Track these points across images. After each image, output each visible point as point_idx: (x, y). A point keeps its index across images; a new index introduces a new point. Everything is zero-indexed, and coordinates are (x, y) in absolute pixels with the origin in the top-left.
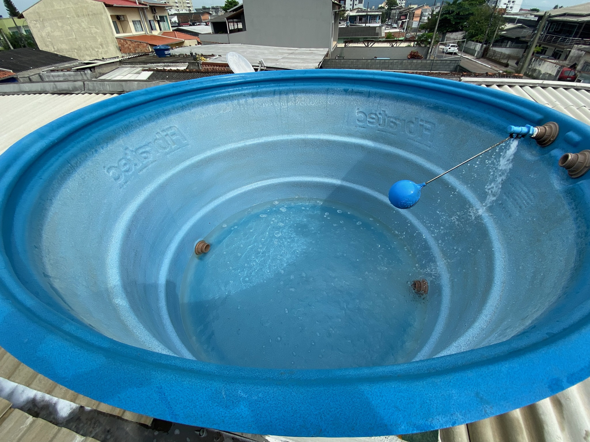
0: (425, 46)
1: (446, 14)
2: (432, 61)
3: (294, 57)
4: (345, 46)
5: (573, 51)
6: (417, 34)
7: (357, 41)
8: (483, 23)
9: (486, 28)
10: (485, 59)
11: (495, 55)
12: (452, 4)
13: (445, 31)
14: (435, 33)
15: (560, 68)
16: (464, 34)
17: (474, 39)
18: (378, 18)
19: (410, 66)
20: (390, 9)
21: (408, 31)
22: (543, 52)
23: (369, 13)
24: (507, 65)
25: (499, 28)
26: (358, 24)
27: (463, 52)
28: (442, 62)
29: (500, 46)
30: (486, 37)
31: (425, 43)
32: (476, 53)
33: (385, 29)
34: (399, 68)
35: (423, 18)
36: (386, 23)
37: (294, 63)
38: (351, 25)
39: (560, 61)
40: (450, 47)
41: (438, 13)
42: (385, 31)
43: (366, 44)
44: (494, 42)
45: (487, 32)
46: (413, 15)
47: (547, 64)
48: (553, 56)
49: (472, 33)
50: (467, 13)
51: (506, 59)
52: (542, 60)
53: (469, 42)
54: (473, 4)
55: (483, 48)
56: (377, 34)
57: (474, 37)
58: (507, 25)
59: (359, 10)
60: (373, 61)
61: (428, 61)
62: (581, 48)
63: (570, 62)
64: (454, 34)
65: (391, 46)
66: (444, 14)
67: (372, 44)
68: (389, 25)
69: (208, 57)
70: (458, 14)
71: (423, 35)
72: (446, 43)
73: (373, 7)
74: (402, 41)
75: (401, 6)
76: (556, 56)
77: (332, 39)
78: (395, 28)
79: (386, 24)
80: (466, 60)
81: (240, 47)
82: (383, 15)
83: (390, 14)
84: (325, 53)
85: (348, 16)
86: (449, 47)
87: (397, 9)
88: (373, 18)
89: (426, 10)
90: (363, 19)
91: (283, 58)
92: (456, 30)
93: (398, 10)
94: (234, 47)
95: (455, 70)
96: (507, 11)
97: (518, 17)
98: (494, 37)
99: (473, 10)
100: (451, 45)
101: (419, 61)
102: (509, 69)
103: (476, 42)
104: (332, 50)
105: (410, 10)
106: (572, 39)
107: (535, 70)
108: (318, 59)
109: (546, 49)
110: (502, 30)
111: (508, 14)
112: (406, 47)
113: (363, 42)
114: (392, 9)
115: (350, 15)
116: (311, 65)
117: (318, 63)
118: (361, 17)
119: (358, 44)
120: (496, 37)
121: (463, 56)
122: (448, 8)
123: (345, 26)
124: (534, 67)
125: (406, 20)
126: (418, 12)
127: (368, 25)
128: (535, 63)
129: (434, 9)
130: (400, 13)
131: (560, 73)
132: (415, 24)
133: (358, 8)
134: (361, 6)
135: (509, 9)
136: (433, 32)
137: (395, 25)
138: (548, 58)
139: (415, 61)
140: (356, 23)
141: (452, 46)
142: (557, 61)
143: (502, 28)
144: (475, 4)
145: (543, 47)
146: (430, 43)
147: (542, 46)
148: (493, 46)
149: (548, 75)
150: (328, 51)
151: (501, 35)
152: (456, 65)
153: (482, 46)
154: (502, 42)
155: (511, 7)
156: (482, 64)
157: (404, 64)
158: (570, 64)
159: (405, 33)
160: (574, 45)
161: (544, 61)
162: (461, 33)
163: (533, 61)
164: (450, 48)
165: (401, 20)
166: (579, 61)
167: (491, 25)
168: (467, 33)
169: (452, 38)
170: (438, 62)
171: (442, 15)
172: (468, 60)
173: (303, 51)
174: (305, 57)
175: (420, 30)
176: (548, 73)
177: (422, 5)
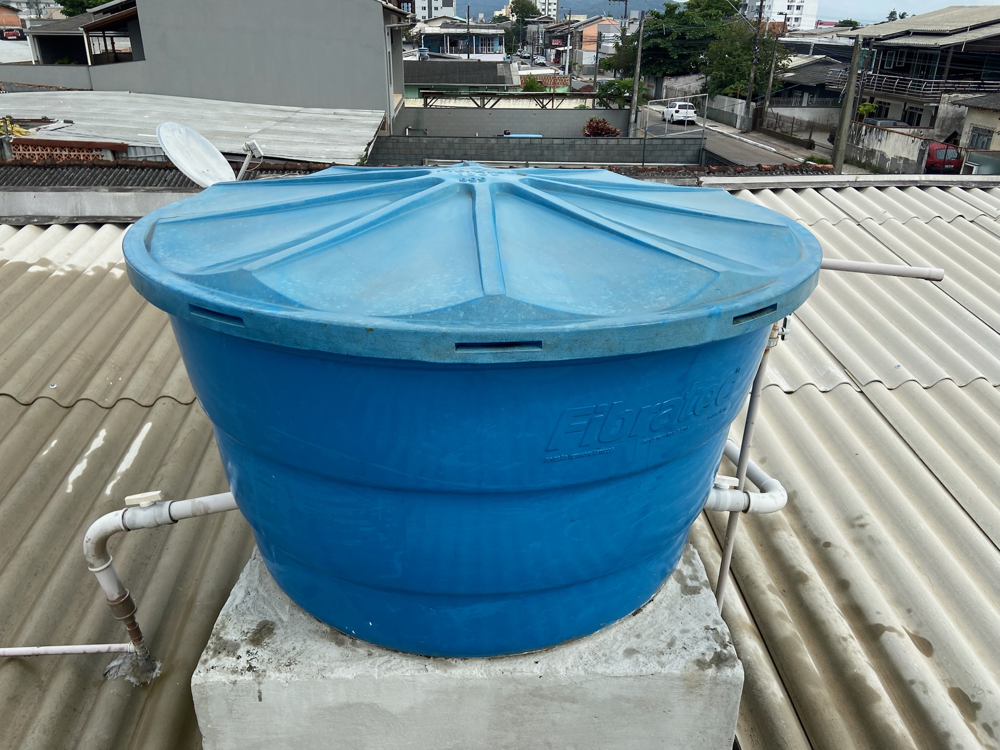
0: (620, 108)
1: (655, 37)
2: (642, 141)
3: (292, 128)
4: (426, 104)
5: (943, 107)
6: (598, 79)
7: (454, 94)
8: (739, 56)
9: (749, 67)
10: (761, 134)
11: (780, 124)
12: (665, 16)
13: (659, 75)
14: (638, 80)
15: (922, 144)
16: (704, 81)
17: (727, 90)
18: (497, 43)
19: (593, 152)
20: (522, 22)
21: (575, 73)
22: (881, 112)
23: (472, 31)
24: (810, 145)
25: (777, 66)
26: (448, 54)
27: (707, 118)
28: (666, 142)
29: (788, 105)
30: (752, 86)
31: (618, 100)
32: (739, 121)
33: (519, 67)
34: (567, 158)
35: (604, 44)
36: (519, 53)
37: (296, 144)
38: (431, 56)
39: (921, 130)
40: (677, 108)
41: (636, 36)
42: (519, 72)
43: (479, 102)
44: (773, 96)
45: (752, 75)
46: (579, 39)
47: (893, 137)
48: (903, 120)
49: (721, 77)
50: (701, 35)
51: (806, 130)
52: (881, 129)
53: (719, 96)
54: (711, 16)
55: (751, 110)
56: (502, 79)
57: (726, 86)
58: (792, 58)
59: (449, 22)
60: (502, 141)
61: (634, 142)
62: (956, 99)
63: (942, 131)
64: (681, 80)
65: (539, 107)
66: (650, 37)
67: (492, 102)
68: (525, 58)
69: (31, 124)
70: (682, 37)
71: (610, 84)
72: (665, 101)
73: (481, 16)
74: (563, 96)
75: (549, 17)
76: (911, 119)
77: (392, 89)
78: (543, 65)
79: (517, 55)
80: (719, 136)
81: (125, 99)
82: (508, 34)
83: (525, 33)
84: (379, 121)
85: (419, 34)
86: (674, 110)
87: (541, 22)
88: (485, 42)
89: (608, 28)
90: (461, 42)
91: (263, 131)
92: (685, 72)
93: (542, 25)
94: (109, 101)
95: (697, 159)
96: (789, 28)
97: (814, 40)
98: (770, 85)
99: (712, 28)
100: (678, 104)
101: (613, 142)
102: (816, 153)
103: (733, 97)
104: (394, 114)
105: (571, 26)
106: (935, 83)
107: (873, 152)
108: (360, 137)
109: (887, 106)
110: (785, 70)
111: (793, 33)
112: (576, 109)
113: (471, 96)
114: (529, 23)
115: (427, 32)
116: (345, 149)
117: (363, 144)
118: (454, 40)
119: (457, 101)
120: (773, 86)
121: (711, 128)
122: (656, 24)
123: (416, 59)
124: (869, 145)
125: (566, 48)
126: (591, 32)
127: (474, 57)
128: (869, 138)
129: (627, 26)
130: (548, 31)
131: (926, 156)
132: (588, 58)
133: (444, 17)
134: (450, 12)
135: (792, 22)
136: (632, 76)
137: (541, 59)
138: (895, 126)
139: (602, 141)
140: (443, 52)
141: (681, 107)
142: (916, 130)
143: (783, 65)
144: (715, 15)
145: (880, 102)
146: (629, 100)
147: (876, 99)
148: (771, 105)
149: (902, 162)
150: (385, 118)
151: (783, 81)
152: (696, 148)
153: (748, 106)
154: (791, 95)
155: (797, 19)
156: (755, 145)
157: (577, 147)
158: (944, 134)
159: (568, 78)
160: (942, 93)
161: (886, 132)
162: (695, 77)
163: (863, 133)
164: (677, 112)
165: (554, 47)
166: (961, 127)
167: (759, 60)
168: (709, 78)
169: (678, 88)
170: (655, 142)
171: (645, 40)
172: (724, 137)
173: (316, 115)
174: (324, 130)
175: (602, 70)
176: (901, 158)
177: (597, 16)
